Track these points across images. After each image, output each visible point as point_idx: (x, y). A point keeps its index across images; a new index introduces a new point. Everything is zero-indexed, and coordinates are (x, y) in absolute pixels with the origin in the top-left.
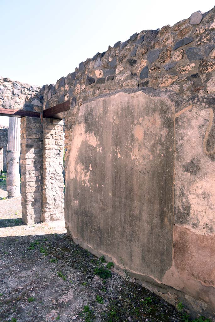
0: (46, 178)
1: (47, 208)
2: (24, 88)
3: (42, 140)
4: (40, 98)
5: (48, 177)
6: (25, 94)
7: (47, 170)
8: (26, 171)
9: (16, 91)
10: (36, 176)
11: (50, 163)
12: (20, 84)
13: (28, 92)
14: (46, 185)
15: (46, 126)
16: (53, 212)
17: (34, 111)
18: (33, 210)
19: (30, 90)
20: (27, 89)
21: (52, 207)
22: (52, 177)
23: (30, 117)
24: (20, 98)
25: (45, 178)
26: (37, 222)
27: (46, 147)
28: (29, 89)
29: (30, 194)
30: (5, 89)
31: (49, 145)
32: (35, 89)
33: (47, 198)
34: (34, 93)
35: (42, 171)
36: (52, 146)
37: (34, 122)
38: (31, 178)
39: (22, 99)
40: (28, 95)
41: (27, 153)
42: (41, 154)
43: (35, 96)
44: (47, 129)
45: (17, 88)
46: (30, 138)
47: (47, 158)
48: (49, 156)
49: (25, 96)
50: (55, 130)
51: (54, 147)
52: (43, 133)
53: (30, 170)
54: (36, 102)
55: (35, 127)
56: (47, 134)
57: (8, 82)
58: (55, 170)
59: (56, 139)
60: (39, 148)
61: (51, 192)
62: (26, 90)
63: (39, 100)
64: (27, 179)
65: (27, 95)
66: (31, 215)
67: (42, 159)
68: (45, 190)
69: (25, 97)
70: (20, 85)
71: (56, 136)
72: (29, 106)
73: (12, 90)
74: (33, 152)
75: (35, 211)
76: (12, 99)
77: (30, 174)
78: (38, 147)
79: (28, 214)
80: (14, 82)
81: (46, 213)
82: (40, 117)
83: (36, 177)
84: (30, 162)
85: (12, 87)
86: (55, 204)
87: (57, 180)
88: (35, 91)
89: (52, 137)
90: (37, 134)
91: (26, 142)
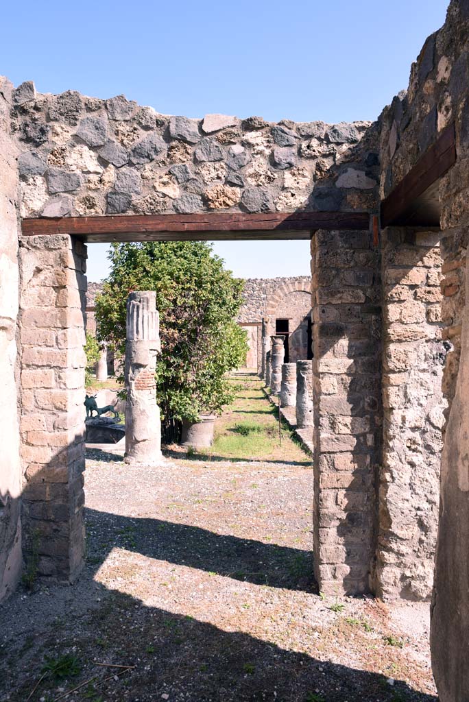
0: (391, 444)
1: (390, 550)
2: (309, 137)
3: (376, 308)
4: (366, 161)
5: (398, 443)
6: (314, 157)
7: (396, 417)
8: (321, 416)
9: (282, 153)
10: (354, 436)
11: (408, 391)
12: (295, 127)
13: (324, 148)
14: (388, 469)
15: (390, 256)
16: (414, 569)
17: (349, 210)
18: (341, 547)
19: (329, 142)
20: (319, 139)
21: (410, 551)
22: (414, 443)
23: (333, 233)
24: (296, 172)
25: (388, 445)
26: (354, 591)
27: (390, 331)
28: (325, 140)
29: (332, 493)
30: (247, 152)
31: (403, 323)
32: (346, 134)
33: (392, 517)
34: (345, 147)
35: (377, 418)
36: (414, 327)
37: (347, 246)
38: (337, 439)
39: (304, 176)
40: (325, 160)
41: (325, 356)
42: (375, 357)
43: (346, 157)
44: (394, 267)
45: (285, 143)
46: (334, 302)
47: (394, 372)
48: (401, 365)
49: (313, 163)
50: (426, 270)
51: (421, 330)
52: (380, 281)
53: (335, 413)
54: (352, 179)
55: (352, 264)
56: (395, 284)
57: (257, 129)
58: (424, 415)
59: (429, 303)
60: (370, 336)
61: (409, 497)
62: (315, 142)
63: (362, 170)
64: (325, 443)
65: (320, 159)
66: (333, 564)
67: (377, 375)
68: (387, 487)
69: (314, 168)
70: (293, 132)
71: (431, 289)
72: (327, 195)
73: (268, 152)
74: (346, 352)
75: (348, 553)
76: (270, 179)
77: (333, 425)
78: (363, 332)
79: (325, 561)
80: (276, 126)
81: (386, 569)
82: (368, 228)
83: (357, 437)
84: (336, 384)
85: (268, 142)
86: (421, 541)
87: (433, 453)
88: (348, 139)
89: (416, 293)
90: (357, 287)
91: (321, 318)
